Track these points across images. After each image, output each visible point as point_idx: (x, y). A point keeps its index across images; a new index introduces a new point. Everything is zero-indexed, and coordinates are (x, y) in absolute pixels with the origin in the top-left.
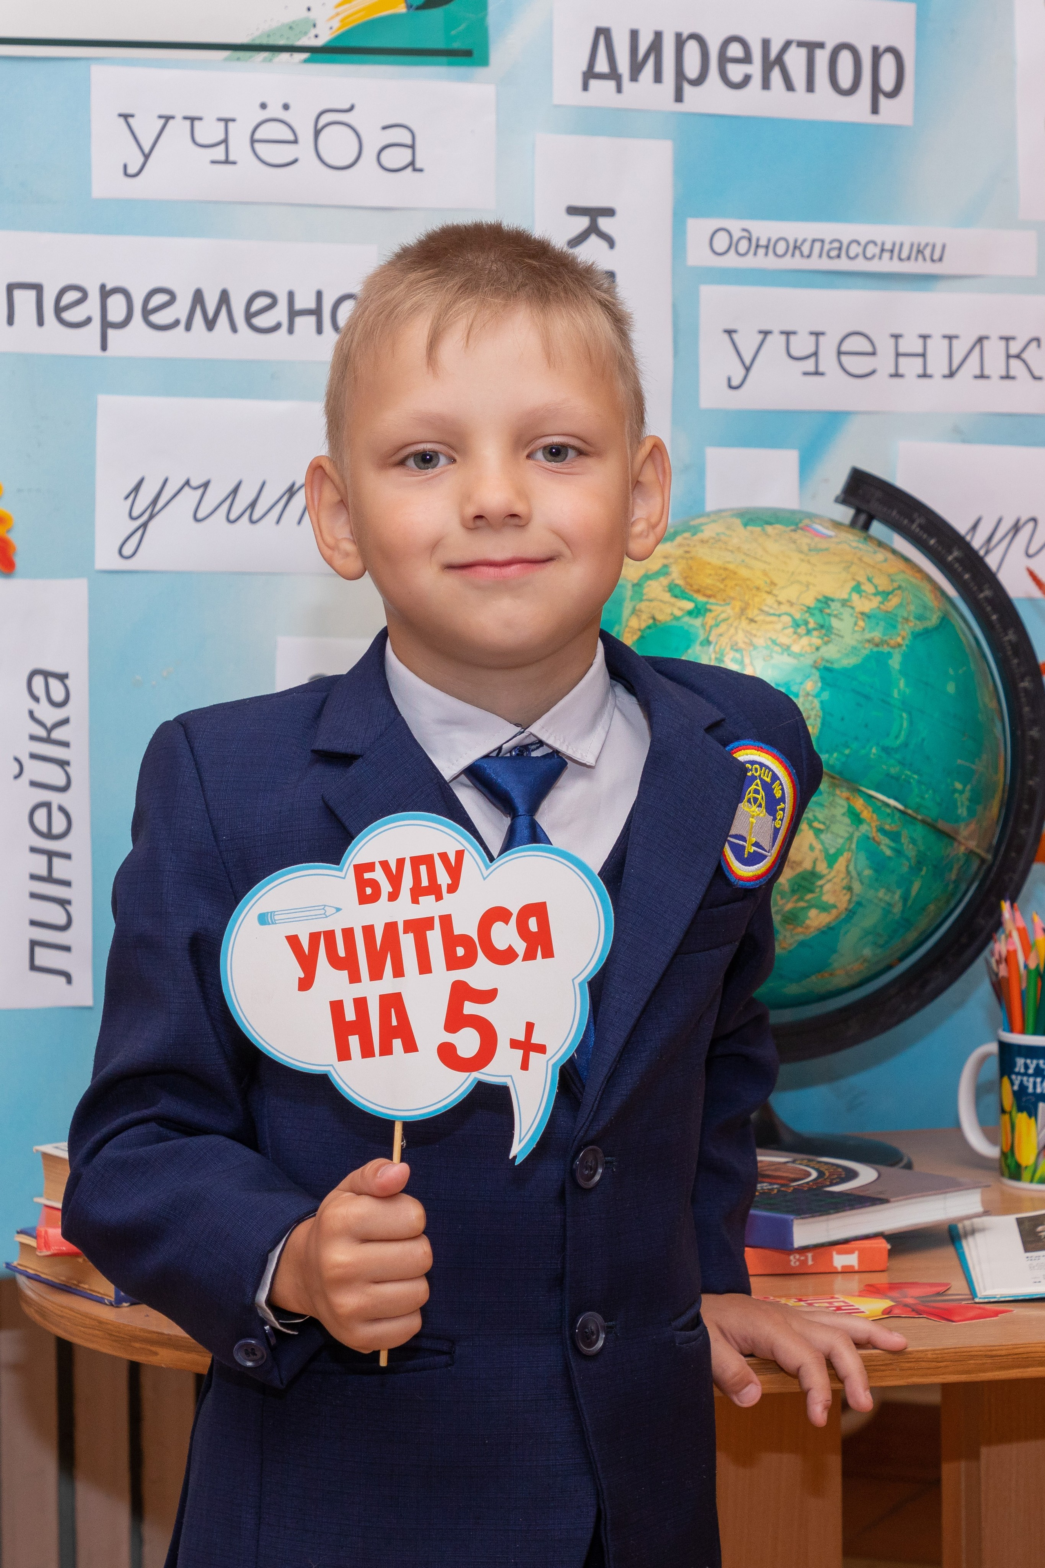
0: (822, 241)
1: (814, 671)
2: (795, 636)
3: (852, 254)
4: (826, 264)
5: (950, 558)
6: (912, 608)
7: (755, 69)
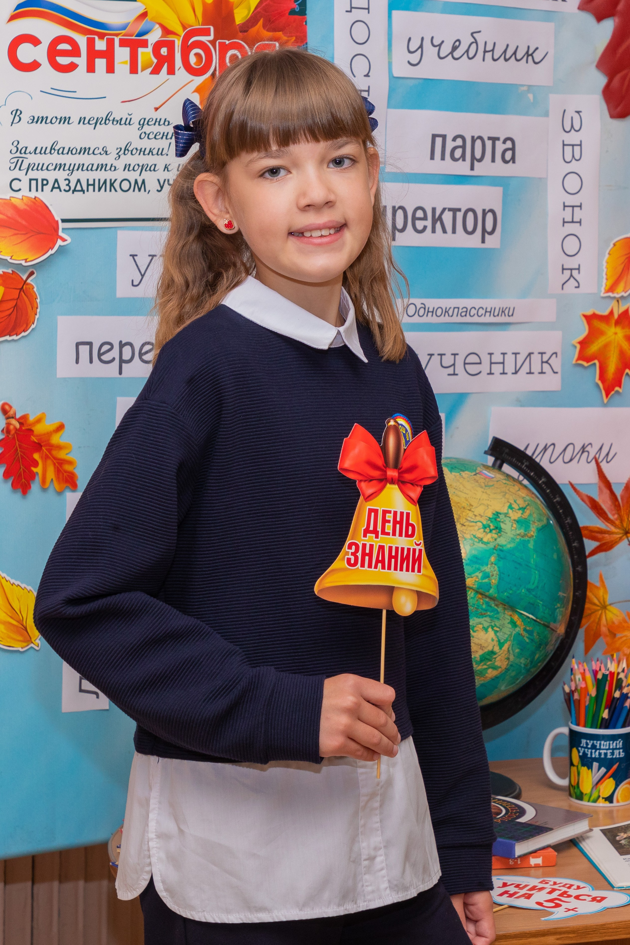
0: (458, 308)
1: (495, 551)
2: (484, 533)
3: (472, 314)
4: (460, 319)
5: (540, 482)
6: (535, 515)
7: (429, 223)
